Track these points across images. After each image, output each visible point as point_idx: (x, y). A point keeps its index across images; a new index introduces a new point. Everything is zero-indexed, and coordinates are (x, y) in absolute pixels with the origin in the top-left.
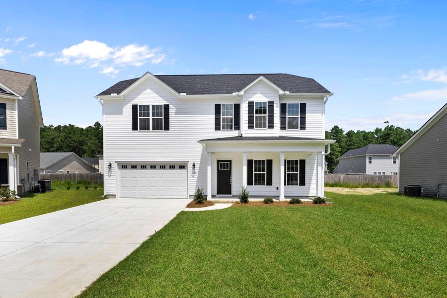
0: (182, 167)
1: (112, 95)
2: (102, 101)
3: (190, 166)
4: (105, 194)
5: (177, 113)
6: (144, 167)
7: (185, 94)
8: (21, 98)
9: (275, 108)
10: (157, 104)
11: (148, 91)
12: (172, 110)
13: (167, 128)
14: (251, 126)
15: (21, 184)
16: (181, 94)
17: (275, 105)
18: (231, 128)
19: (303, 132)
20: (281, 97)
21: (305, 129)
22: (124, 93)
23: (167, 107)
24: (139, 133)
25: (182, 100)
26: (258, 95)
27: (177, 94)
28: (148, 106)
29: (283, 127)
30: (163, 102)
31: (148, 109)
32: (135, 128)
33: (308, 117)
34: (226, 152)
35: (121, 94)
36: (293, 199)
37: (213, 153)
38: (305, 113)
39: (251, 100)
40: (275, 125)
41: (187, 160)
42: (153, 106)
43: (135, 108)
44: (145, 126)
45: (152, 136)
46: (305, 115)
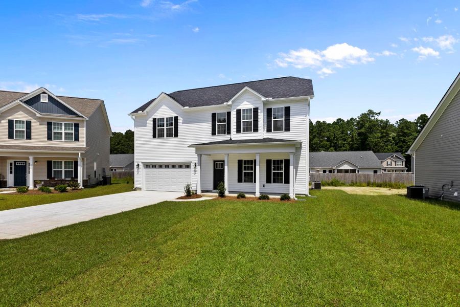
0: (188, 166)
1: (139, 112)
2: (134, 117)
3: (192, 166)
4: (135, 187)
5: (183, 123)
6: (160, 167)
7: (188, 107)
8: (87, 119)
9: (259, 114)
10: (170, 117)
11: (164, 107)
12: (180, 121)
13: (176, 135)
14: (238, 131)
15: (87, 179)
16: (185, 107)
17: (259, 111)
18: (225, 133)
19: (287, 133)
20: (265, 103)
21: (289, 131)
22: (147, 110)
23: (176, 118)
24: (158, 141)
25: (186, 112)
26: (246, 103)
27: (182, 108)
28: (163, 119)
29: (269, 130)
30: (173, 115)
31: (164, 121)
32: (154, 136)
33: (293, 119)
34: (220, 154)
35: (145, 111)
36: (262, 195)
37: (210, 155)
38: (290, 115)
39: (239, 108)
40: (259, 129)
41: (190, 160)
42: (167, 118)
43: (154, 120)
44: (161, 134)
45: (166, 141)
46: (289, 117)
